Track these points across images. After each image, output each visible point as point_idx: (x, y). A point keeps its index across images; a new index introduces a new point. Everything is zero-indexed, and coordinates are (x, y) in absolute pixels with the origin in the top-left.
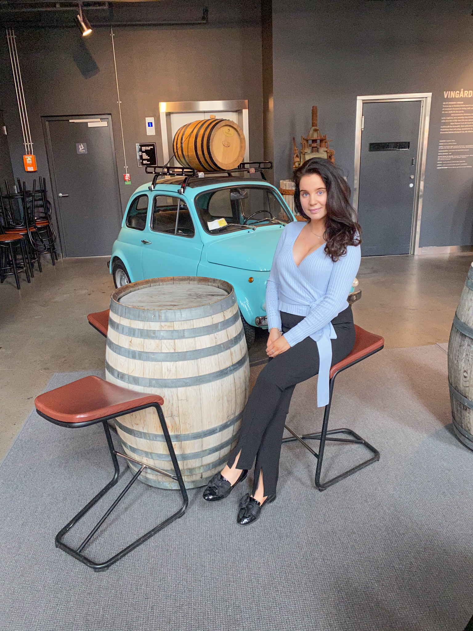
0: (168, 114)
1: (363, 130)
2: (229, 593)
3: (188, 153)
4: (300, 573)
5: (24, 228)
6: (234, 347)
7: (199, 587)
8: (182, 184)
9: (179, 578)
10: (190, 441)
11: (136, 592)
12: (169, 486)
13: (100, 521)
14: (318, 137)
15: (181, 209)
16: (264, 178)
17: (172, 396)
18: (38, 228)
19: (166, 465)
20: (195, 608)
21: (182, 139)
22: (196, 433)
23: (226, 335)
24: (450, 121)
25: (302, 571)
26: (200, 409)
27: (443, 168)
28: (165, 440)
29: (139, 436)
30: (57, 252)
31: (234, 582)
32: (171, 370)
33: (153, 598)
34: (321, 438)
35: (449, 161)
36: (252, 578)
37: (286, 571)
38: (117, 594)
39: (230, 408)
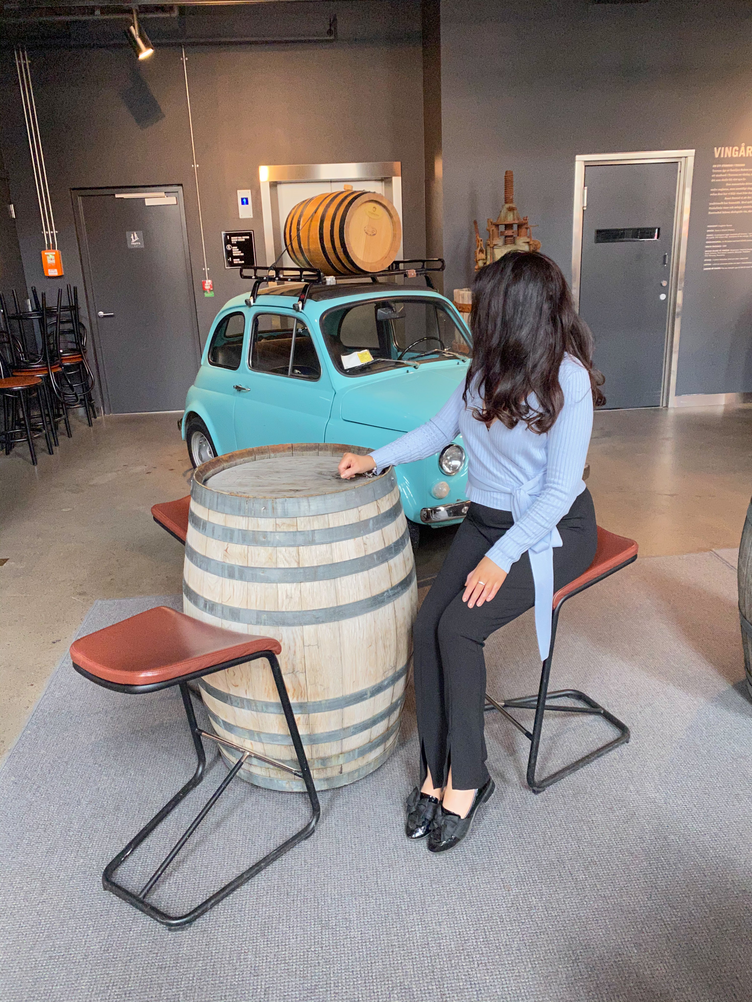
0: (274, 185)
1: (585, 209)
2: (392, 965)
3: (309, 246)
4: (509, 931)
5: (43, 367)
6: (395, 558)
7: (343, 955)
8: (299, 295)
9: (309, 941)
10: (322, 713)
11: (238, 964)
12: (287, 786)
13: (175, 847)
14: (514, 220)
15: (298, 335)
16: (430, 285)
17: (294, 639)
18: (66, 367)
19: (285, 752)
20: (337, 991)
21: (298, 224)
22: (333, 699)
23: (382, 538)
24: (725, 194)
25: (511, 928)
26: (340, 661)
27: (712, 268)
28: (283, 712)
29: (239, 706)
30: (96, 405)
31: (399, 947)
32: (293, 596)
33: (266, 975)
34: (537, 707)
35: (722, 257)
36: (430, 940)
37: (486, 928)
38: (206, 969)
39: (388, 659)
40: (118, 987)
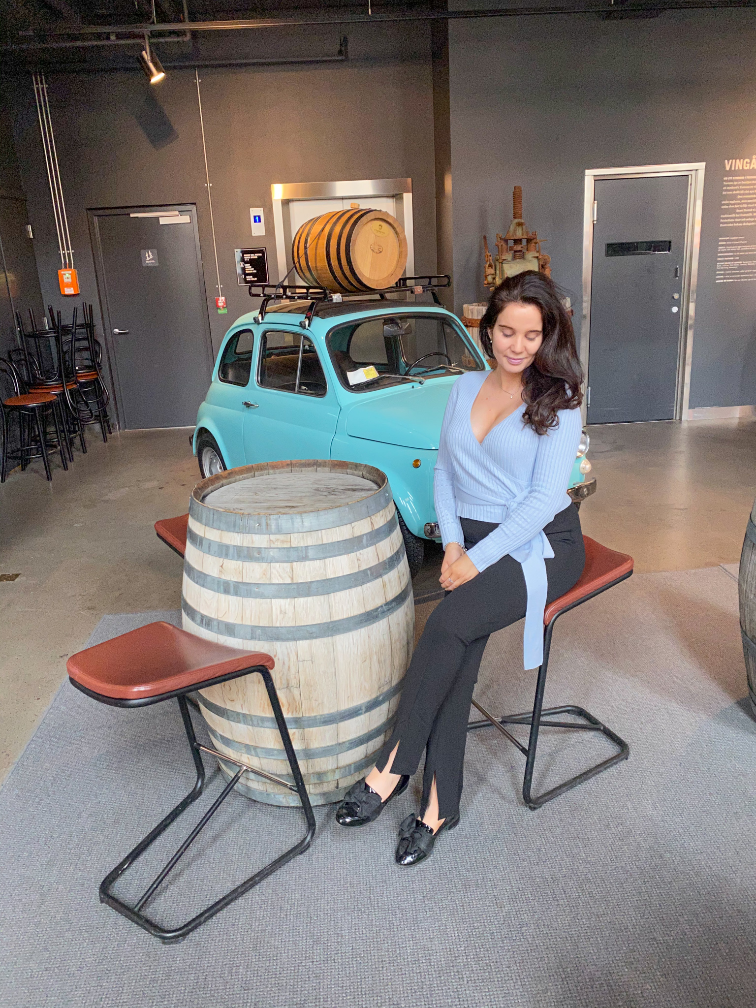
0: (286, 203)
1: (595, 222)
2: (382, 981)
3: (316, 263)
4: (500, 948)
5: (58, 384)
6: (389, 574)
7: (333, 970)
8: (306, 312)
9: (300, 956)
10: (317, 728)
11: (230, 978)
12: (284, 800)
13: (172, 859)
14: (523, 235)
15: (305, 351)
16: (437, 302)
17: (288, 654)
18: (81, 384)
19: (280, 767)
21: (306, 242)
22: (328, 714)
23: (376, 554)
24: (736, 206)
25: (502, 945)
26: (334, 676)
27: (725, 281)
28: (277, 727)
29: (236, 720)
30: (111, 421)
31: (390, 963)
32: (287, 612)
33: (257, 989)
34: (532, 722)
35: (734, 269)
36: (420, 956)
37: (477, 945)
38: (198, 982)
39: (383, 674)
40: (111, 999)
